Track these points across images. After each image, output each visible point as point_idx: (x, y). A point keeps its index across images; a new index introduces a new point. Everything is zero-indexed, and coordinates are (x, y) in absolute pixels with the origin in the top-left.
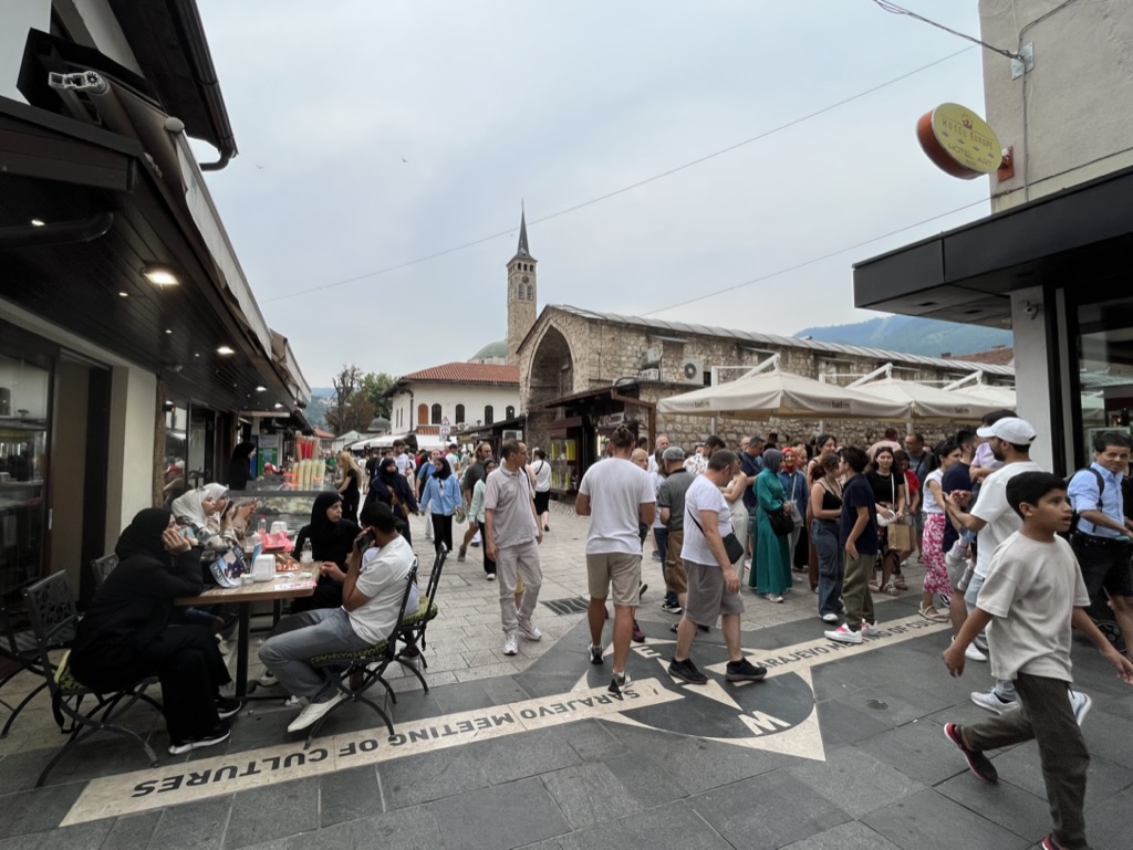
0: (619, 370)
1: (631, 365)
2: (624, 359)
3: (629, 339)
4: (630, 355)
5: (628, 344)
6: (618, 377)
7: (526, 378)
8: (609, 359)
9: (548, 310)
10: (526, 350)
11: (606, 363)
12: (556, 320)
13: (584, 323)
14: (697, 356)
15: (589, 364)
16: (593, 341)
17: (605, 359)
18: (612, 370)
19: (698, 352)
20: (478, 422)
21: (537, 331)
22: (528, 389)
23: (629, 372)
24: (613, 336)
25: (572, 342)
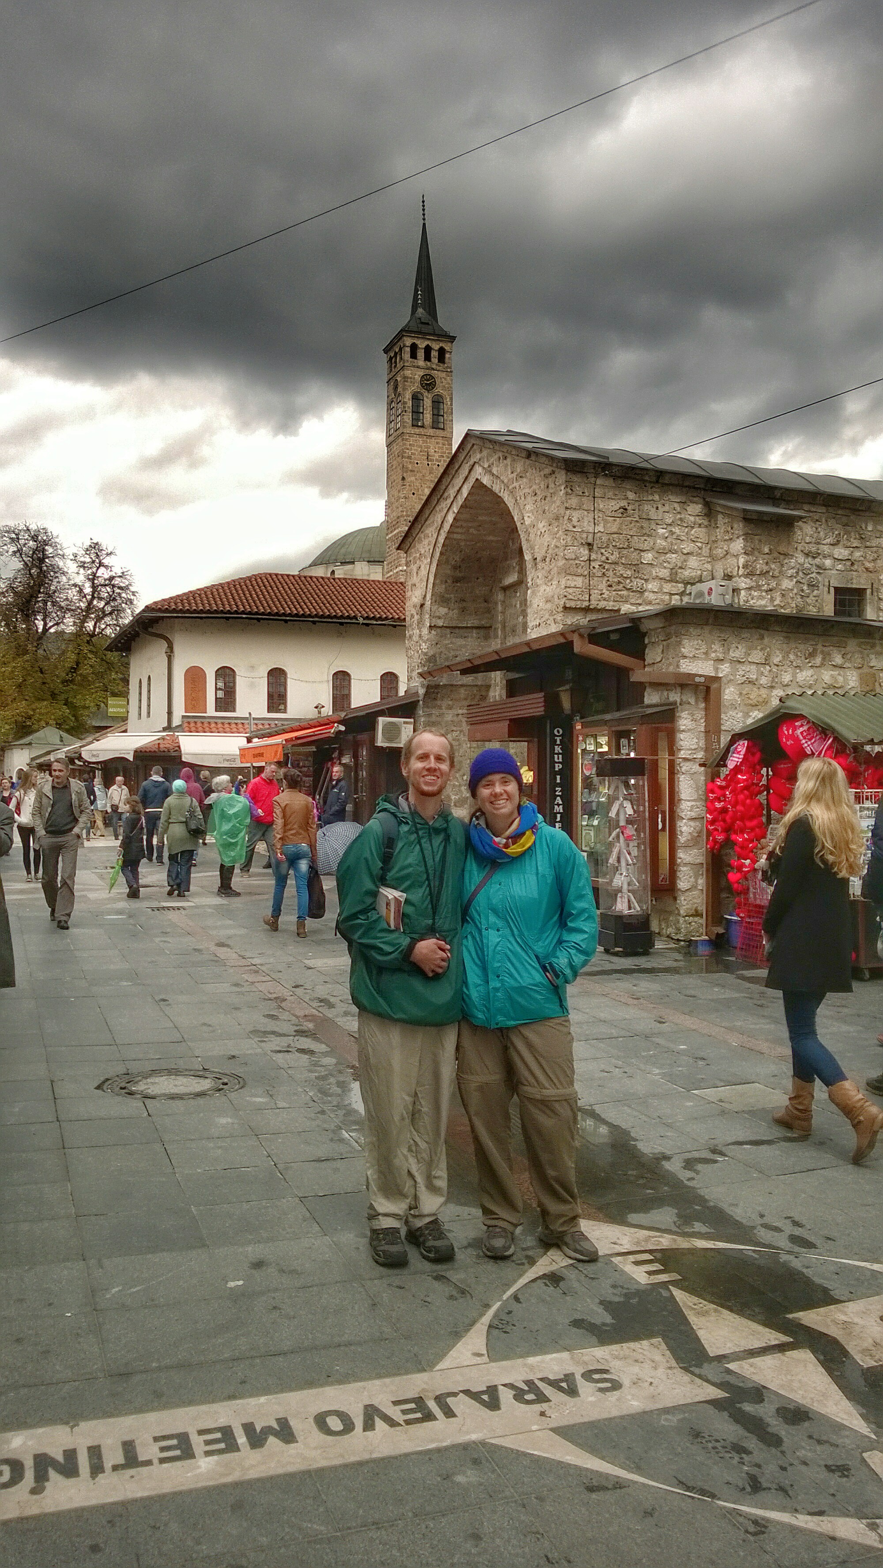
0: (636, 583)
1: (665, 573)
3: (661, 509)
4: (664, 549)
5: (660, 522)
6: (633, 601)
7: (422, 605)
8: (612, 558)
9: (473, 445)
10: (420, 541)
11: (607, 566)
12: (489, 466)
13: (554, 472)
14: (826, 549)
15: (566, 572)
16: (576, 515)
17: (604, 558)
18: (619, 582)
19: (828, 541)
20: (316, 707)
21: (446, 494)
22: (425, 631)
23: (661, 588)
24: (623, 503)
25: (526, 518)
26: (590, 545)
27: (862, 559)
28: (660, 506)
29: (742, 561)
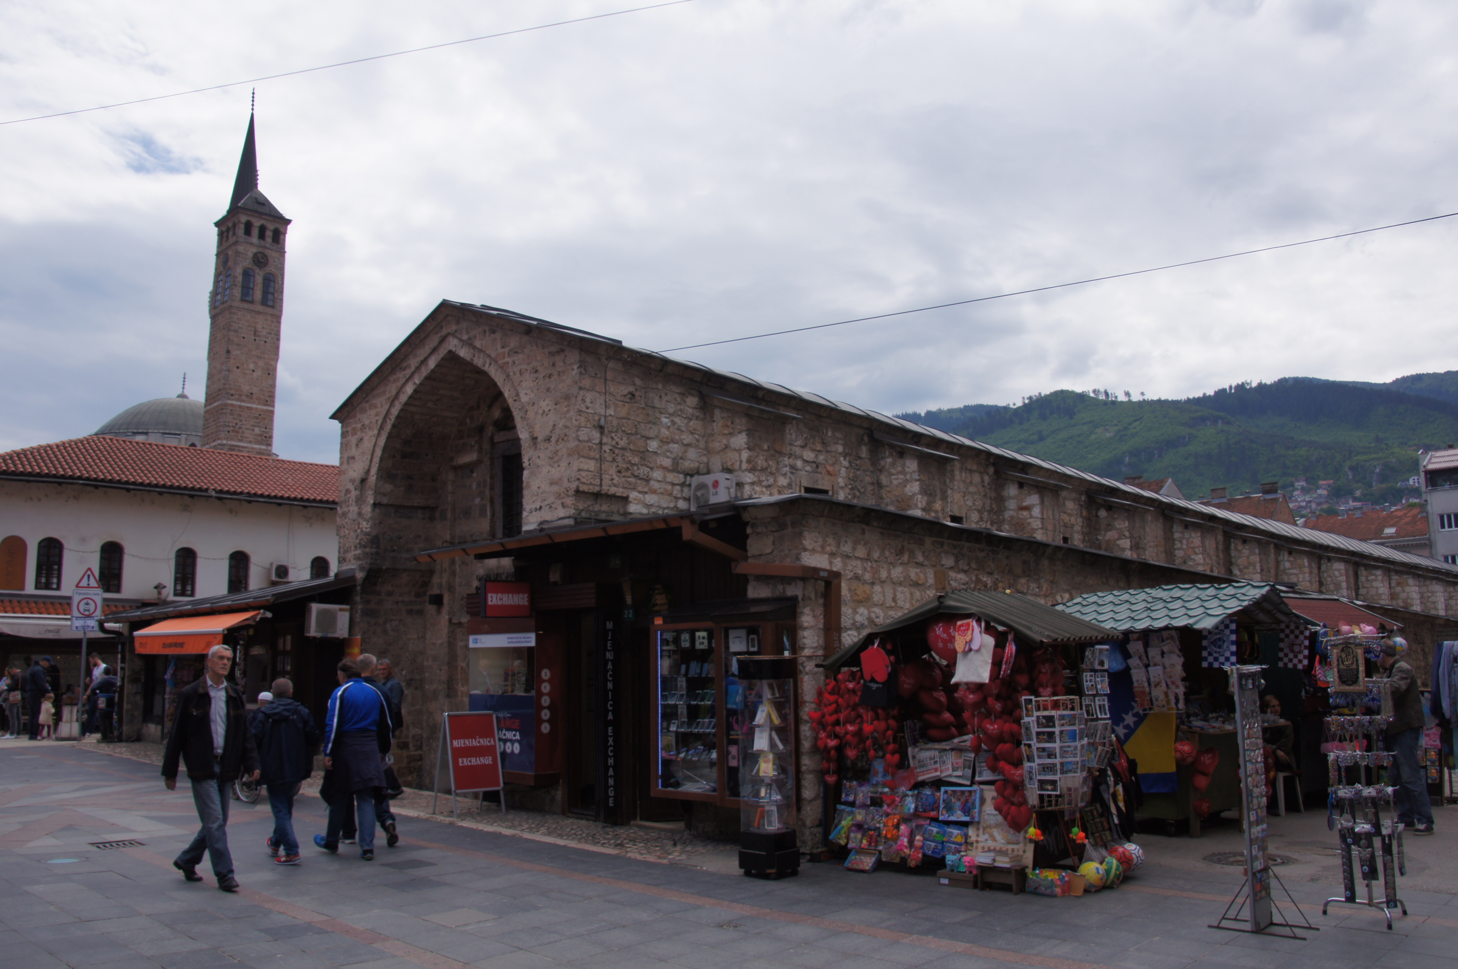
0: (643, 471)
1: (667, 462)
2: (653, 445)
3: (665, 398)
4: (667, 438)
5: (663, 411)
6: (640, 489)
7: (363, 481)
8: (623, 443)
9: (447, 316)
10: (364, 411)
11: (617, 451)
12: (469, 339)
13: (563, 351)
14: (798, 451)
15: (576, 453)
16: (589, 396)
17: (614, 443)
18: (628, 469)
19: (798, 443)
20: (156, 587)
21: (404, 364)
22: (367, 510)
23: (665, 477)
24: (631, 389)
25: (522, 395)
26: (601, 428)
27: (824, 462)
28: (663, 395)
29: (745, 455)
